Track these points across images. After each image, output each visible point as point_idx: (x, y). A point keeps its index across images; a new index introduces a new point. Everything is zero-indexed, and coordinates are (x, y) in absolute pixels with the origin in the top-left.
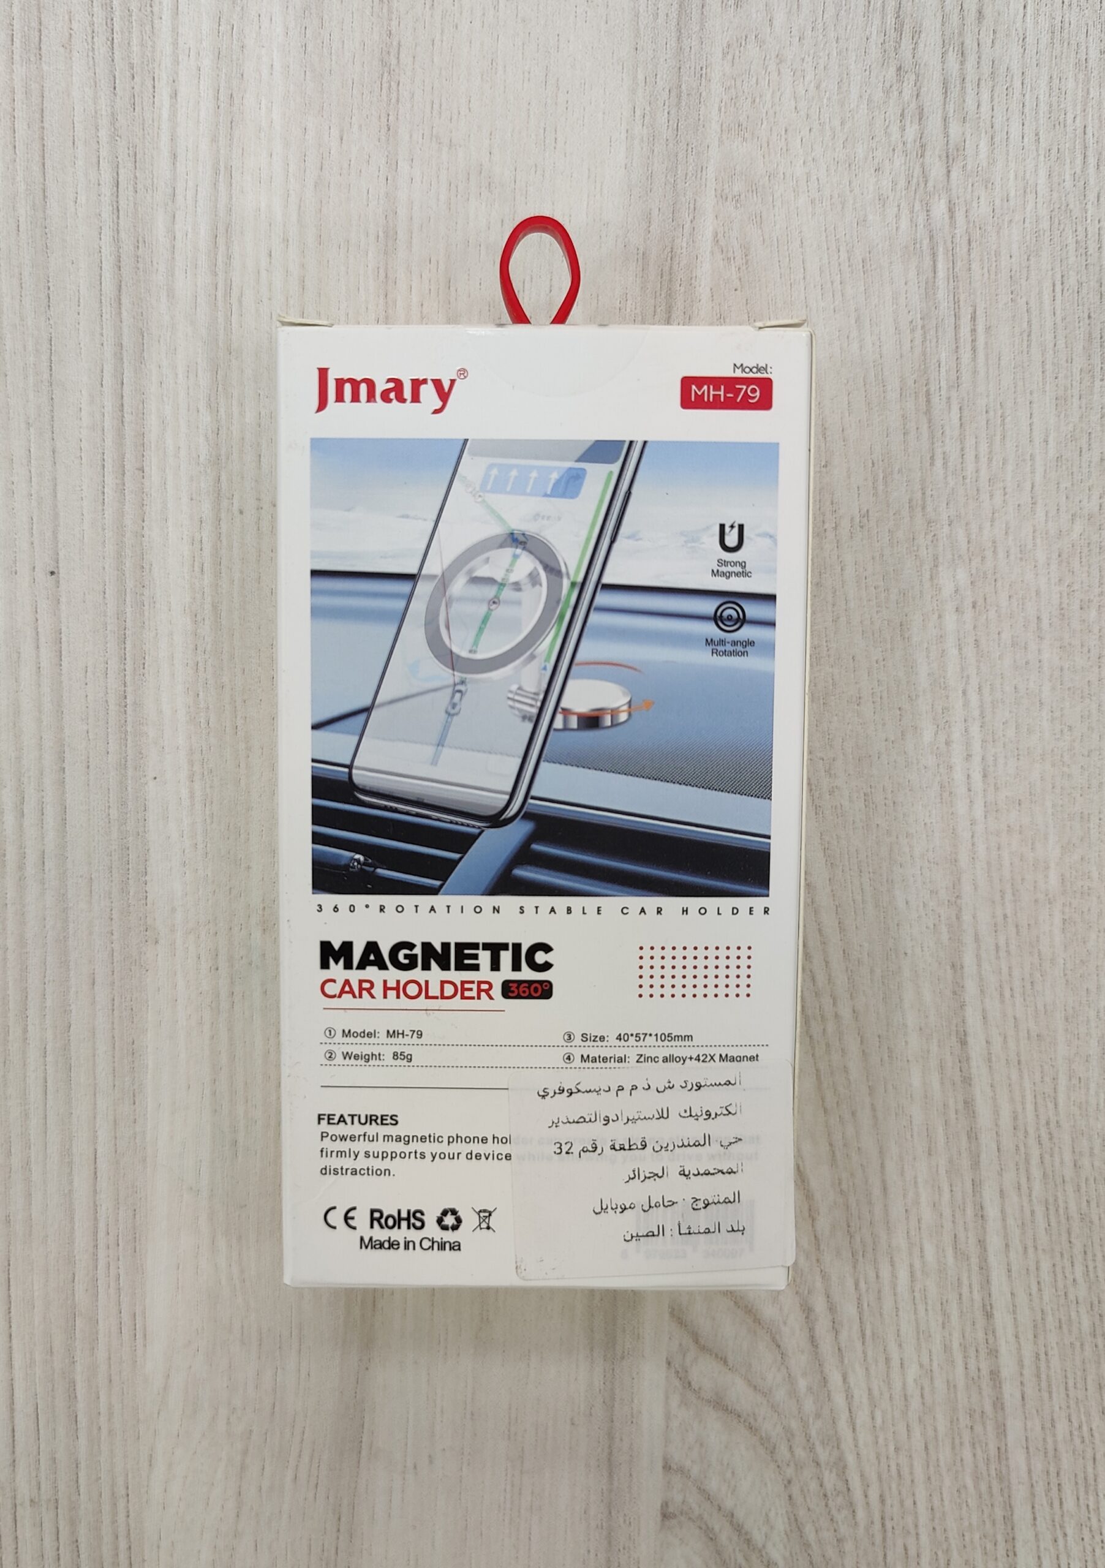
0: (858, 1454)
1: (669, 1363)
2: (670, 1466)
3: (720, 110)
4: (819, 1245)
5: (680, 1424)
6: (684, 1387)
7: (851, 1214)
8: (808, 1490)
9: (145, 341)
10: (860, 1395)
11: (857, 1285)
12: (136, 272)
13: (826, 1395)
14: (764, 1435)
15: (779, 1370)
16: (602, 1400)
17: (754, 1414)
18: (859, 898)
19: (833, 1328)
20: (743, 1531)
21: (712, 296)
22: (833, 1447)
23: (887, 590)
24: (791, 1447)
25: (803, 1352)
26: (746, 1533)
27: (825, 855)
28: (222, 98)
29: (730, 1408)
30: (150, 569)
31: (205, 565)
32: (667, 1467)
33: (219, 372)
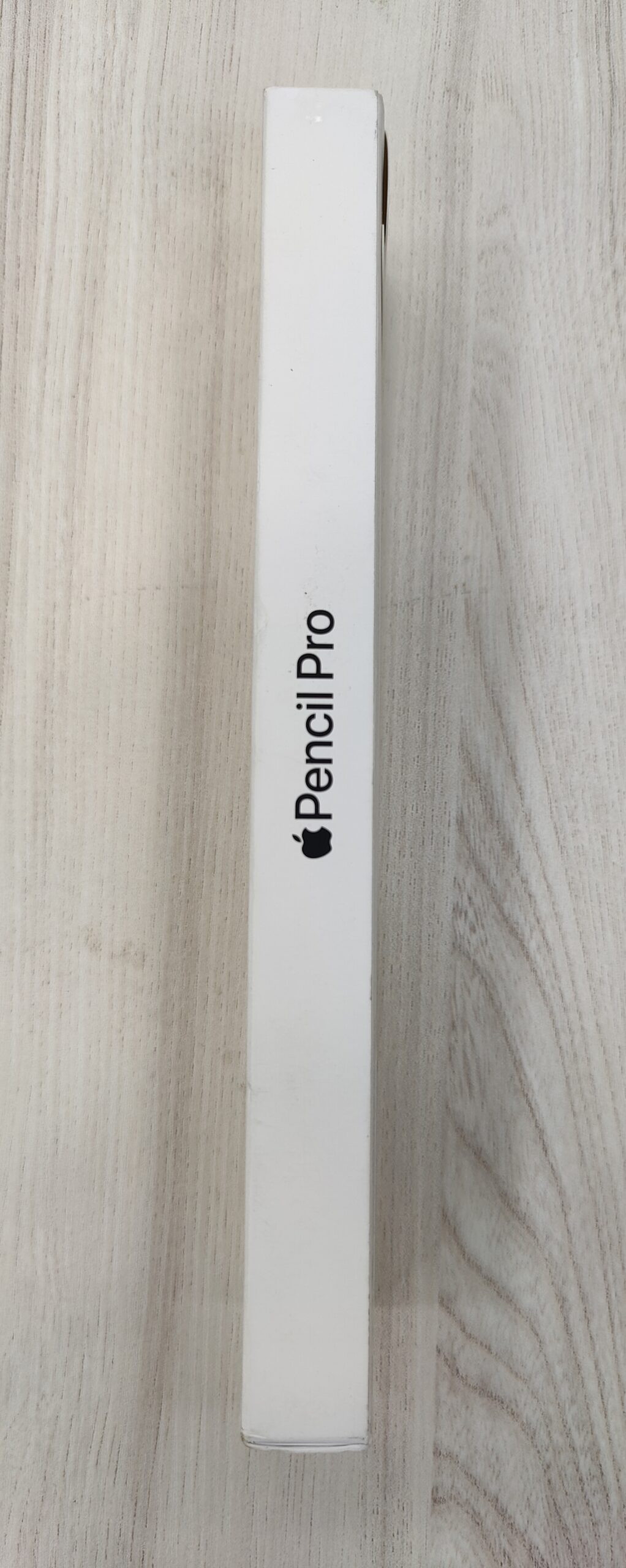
0: (610, 1439)
1: (439, 1351)
2: (440, 1452)
3: (476, 299)
4: (571, 1238)
5: (449, 1410)
6: (453, 1374)
7: (599, 1209)
8: (566, 1475)
9: (16, 464)
10: (610, 1380)
11: (605, 1276)
12: (12, 411)
13: (580, 1382)
14: (525, 1421)
15: (537, 1358)
16: (378, 1387)
17: (516, 1401)
18: (599, 925)
19: (585, 1317)
20: (507, 1516)
21: (471, 437)
22: (587, 1432)
23: (616, 668)
24: (549, 1432)
25: (559, 1340)
26: (510, 1517)
27: (570, 889)
28: (87, 283)
29: (494, 1395)
30: (10, 644)
31: (57, 641)
32: (437, 1453)
33: (75, 488)
